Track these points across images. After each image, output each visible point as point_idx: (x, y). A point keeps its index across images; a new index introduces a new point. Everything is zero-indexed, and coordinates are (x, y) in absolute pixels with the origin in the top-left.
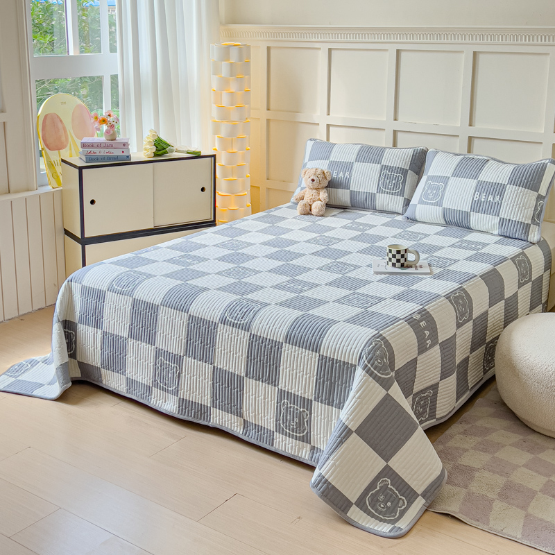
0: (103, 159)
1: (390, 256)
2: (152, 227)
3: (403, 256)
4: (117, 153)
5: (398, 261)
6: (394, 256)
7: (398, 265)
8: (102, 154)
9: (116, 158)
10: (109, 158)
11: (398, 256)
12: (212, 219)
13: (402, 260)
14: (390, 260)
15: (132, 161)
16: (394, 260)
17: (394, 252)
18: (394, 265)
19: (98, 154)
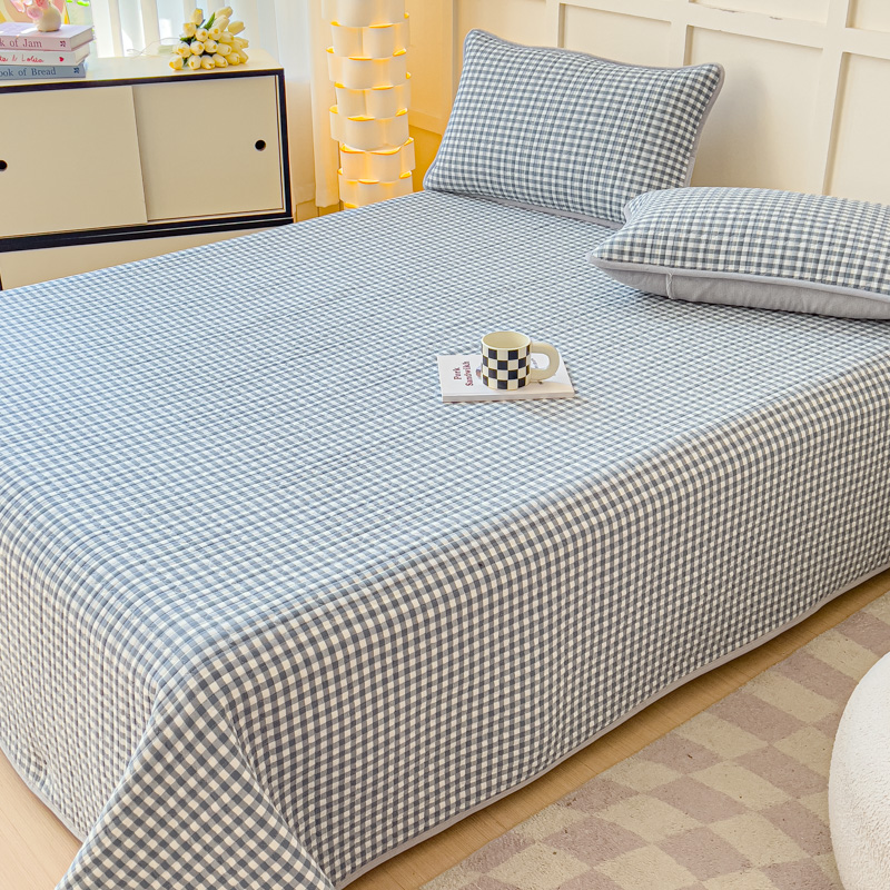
0: (23, 73)
1: (493, 364)
2: (143, 221)
3: (522, 363)
4: (50, 60)
5: (513, 375)
6: (503, 365)
7: (513, 384)
8: (19, 62)
9: (52, 71)
10: (35, 72)
11: (512, 364)
12: (284, 211)
13: (522, 373)
14: (493, 374)
15: (89, 78)
16: (503, 375)
17: (503, 356)
18: (503, 385)
19: (10, 62)
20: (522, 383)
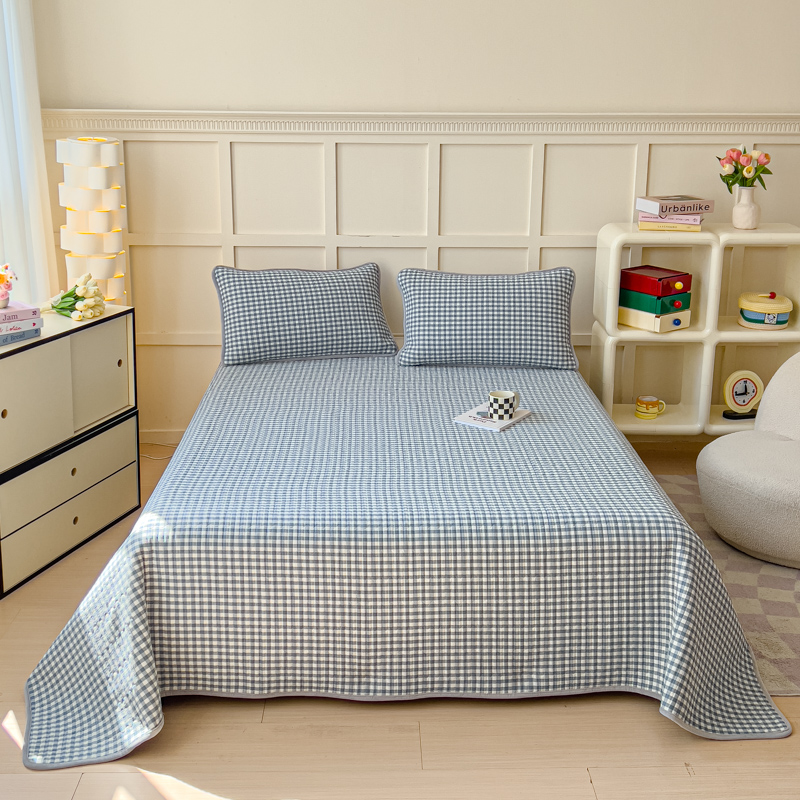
0: (6, 340)
1: (496, 406)
2: (72, 435)
3: (511, 406)
5: (506, 412)
6: (501, 407)
7: (506, 416)
9: (22, 336)
10: (13, 338)
11: (506, 406)
12: (134, 405)
13: (511, 411)
14: (496, 412)
16: (501, 412)
17: (501, 401)
18: (501, 417)
20: (511, 416)
